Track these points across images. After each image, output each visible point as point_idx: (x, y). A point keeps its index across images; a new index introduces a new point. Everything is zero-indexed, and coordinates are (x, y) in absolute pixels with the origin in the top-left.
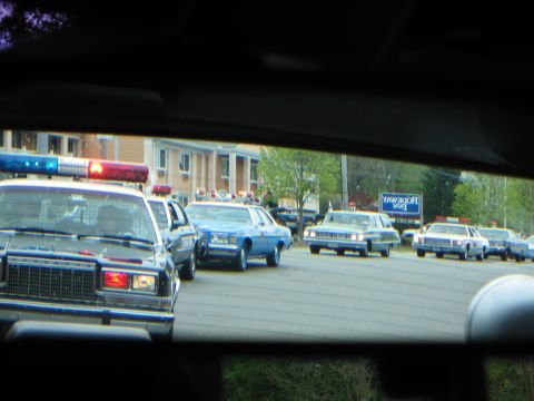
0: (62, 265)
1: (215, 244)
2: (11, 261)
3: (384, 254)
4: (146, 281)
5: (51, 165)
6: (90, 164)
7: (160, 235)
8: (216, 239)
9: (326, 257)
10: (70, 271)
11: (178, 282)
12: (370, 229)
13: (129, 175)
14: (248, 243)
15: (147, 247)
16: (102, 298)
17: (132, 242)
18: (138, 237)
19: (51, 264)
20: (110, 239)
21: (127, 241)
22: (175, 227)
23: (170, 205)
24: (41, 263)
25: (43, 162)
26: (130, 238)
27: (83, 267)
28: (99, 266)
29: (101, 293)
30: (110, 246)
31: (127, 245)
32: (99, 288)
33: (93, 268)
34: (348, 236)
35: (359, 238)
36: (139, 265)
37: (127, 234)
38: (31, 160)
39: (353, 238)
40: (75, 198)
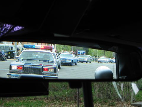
0: (35, 67)
1: (67, 61)
2: (25, 66)
3: (90, 62)
4: (52, 70)
5: (34, 47)
6: (41, 46)
7: (55, 60)
8: (67, 60)
9: (84, 64)
10: (34, 68)
11: (58, 69)
12: (88, 58)
13: (49, 48)
14: (73, 61)
15: (53, 62)
16: (43, 73)
17: (50, 62)
18: (51, 60)
19: (33, 67)
20: (45, 61)
21: (48, 61)
22: (57, 58)
23: (56, 54)
24: (31, 66)
25: (32, 46)
26: (49, 61)
27: (39, 67)
28: (42, 67)
29: (42, 72)
30: (45, 62)
31: (48, 62)
32: (42, 71)
33: (41, 67)
34: (84, 59)
35: (86, 59)
36: (51, 66)
37: (49, 60)
38: (30, 46)
39: (85, 59)
40: (38, 53)
